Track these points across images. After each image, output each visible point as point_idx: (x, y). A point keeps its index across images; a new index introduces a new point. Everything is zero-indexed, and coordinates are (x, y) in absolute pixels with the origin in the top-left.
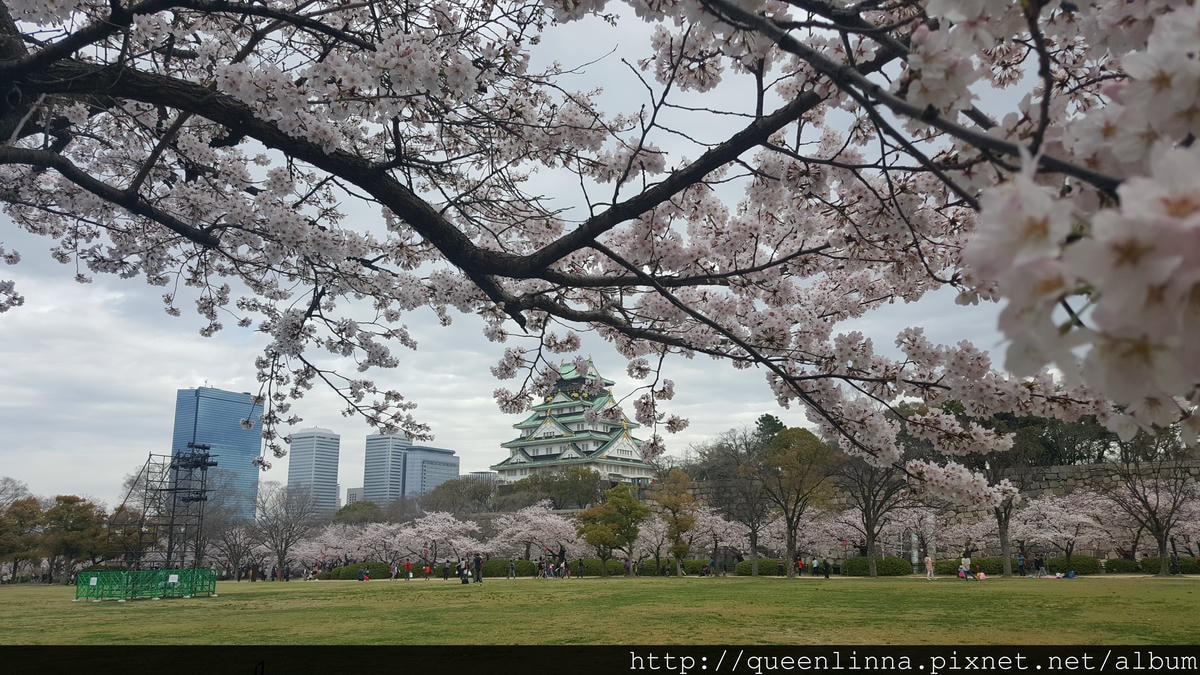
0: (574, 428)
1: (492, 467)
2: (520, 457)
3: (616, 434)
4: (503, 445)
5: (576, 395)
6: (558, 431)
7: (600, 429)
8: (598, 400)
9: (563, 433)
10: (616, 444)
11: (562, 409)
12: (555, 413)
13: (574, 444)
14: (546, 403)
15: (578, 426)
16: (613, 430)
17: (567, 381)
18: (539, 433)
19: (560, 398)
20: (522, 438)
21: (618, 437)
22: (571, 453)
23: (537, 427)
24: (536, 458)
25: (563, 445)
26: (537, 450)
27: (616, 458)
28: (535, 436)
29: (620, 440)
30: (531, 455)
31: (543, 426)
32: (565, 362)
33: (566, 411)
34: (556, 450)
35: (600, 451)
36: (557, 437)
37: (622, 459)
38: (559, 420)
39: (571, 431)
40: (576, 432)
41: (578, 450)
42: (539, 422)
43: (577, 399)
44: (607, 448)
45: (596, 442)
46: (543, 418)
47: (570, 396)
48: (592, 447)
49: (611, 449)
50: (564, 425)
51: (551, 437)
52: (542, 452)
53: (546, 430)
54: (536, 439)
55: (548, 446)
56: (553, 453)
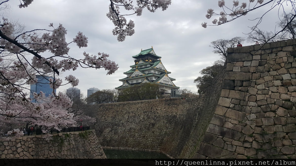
0: (147, 72)
1: (116, 88)
2: (126, 84)
3: (163, 75)
4: (120, 80)
5: (147, 61)
6: (141, 74)
7: (157, 73)
8: (155, 63)
9: (142, 74)
10: (163, 78)
11: (142, 66)
12: (140, 67)
13: (147, 78)
14: (136, 64)
15: (148, 72)
16: (161, 74)
17: (144, 55)
18: (133, 75)
19: (141, 62)
20: (127, 78)
21: (164, 76)
22: (146, 81)
23: (132, 73)
24: (132, 84)
25: (142, 79)
26: (133, 81)
27: (163, 83)
28: (132, 76)
29: (164, 77)
30: (131, 83)
31: (135, 72)
32: (142, 50)
33: (143, 67)
34: (140, 81)
35: (157, 80)
36: (140, 76)
37: (165, 84)
38: (141, 70)
39: (145, 74)
40: (147, 74)
41: (148, 80)
42: (133, 71)
43: (148, 62)
44: (160, 79)
45: (155, 77)
46: (134, 70)
47: (145, 61)
48: (154, 79)
49: (161, 80)
50: (143, 72)
51: (138, 76)
52: (135, 82)
53: (136, 74)
54: (132, 77)
55: (137, 80)
56: (139, 82)
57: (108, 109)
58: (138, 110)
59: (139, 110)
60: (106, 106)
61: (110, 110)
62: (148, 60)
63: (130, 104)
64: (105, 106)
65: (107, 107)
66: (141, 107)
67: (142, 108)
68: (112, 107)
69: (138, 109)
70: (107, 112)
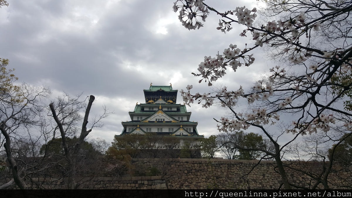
2: (140, 132)
6: (167, 119)
9: (171, 120)
14: (148, 103)
15: (179, 118)
18: (152, 119)
19: (161, 101)
22: (181, 132)
23: (147, 115)
25: (173, 127)
26: (151, 129)
28: (149, 120)
30: (146, 131)
31: (156, 115)
32: (152, 85)
34: (165, 130)
36: (166, 122)
47: (166, 101)
50: (171, 116)
51: (162, 122)
52: (154, 130)
53: (158, 118)
54: (149, 122)
55: (160, 127)
56: (163, 132)
57: (193, 171)
58: (266, 178)
59: (268, 177)
60: (186, 164)
61: (199, 174)
62: (172, 100)
63: (243, 165)
64: (182, 164)
65: (187, 166)
66: (270, 173)
67: (272, 174)
68: (202, 168)
69: (264, 175)
70: (192, 176)
